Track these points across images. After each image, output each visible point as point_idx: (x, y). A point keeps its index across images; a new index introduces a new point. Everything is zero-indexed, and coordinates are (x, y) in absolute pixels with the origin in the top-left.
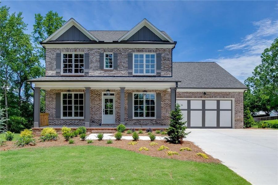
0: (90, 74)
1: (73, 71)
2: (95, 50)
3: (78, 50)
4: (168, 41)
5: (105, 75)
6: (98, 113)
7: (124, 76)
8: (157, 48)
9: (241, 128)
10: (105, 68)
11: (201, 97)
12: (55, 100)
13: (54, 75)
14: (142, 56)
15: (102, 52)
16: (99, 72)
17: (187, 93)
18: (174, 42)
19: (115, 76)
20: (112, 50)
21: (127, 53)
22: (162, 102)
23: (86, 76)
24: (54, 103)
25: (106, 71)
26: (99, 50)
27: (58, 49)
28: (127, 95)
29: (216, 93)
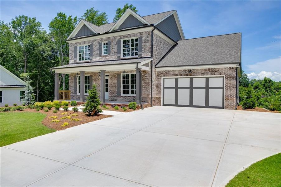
0: (93, 60)
1: (84, 59)
2: (96, 41)
3: (86, 42)
4: (147, 25)
5: (102, 60)
7: (114, 59)
8: (139, 32)
9: (232, 108)
10: (103, 54)
11: (187, 75)
12: (74, 81)
13: (73, 63)
15: (101, 42)
16: (98, 58)
17: (173, 71)
18: (152, 24)
19: (108, 61)
20: (107, 39)
21: (117, 40)
23: (91, 62)
25: (103, 57)
26: (98, 41)
27: (76, 43)
28: (116, 76)
29: (203, 70)
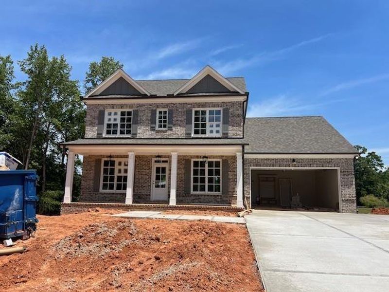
1: (119, 132)
2: (146, 106)
3: (125, 106)
4: (238, 92)
5: (157, 137)
6: (146, 185)
7: (180, 137)
9: (352, 212)
10: (157, 128)
11: (289, 166)
12: (93, 168)
15: (154, 109)
17: (268, 160)
18: (246, 93)
19: (169, 139)
20: (167, 105)
21: (185, 109)
22: (229, 173)
23: (133, 139)
25: (158, 132)
26: (150, 106)
27: (102, 105)
28: (183, 162)
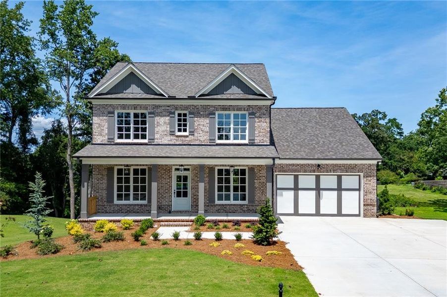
0: (156, 141)
1: (132, 136)
2: (164, 108)
3: (138, 107)
4: (264, 96)
6: (167, 195)
7: (203, 144)
8: (248, 105)
9: (372, 216)
10: (176, 133)
11: (314, 171)
12: (105, 178)
13: (106, 142)
14: (228, 116)
15: (173, 111)
16: (168, 138)
17: (293, 165)
18: (273, 97)
20: (186, 108)
21: (207, 112)
22: (256, 181)
23: (150, 145)
24: (105, 181)
25: (177, 136)
26: (168, 108)
27: (111, 105)
28: (207, 170)
29: (336, 165)
